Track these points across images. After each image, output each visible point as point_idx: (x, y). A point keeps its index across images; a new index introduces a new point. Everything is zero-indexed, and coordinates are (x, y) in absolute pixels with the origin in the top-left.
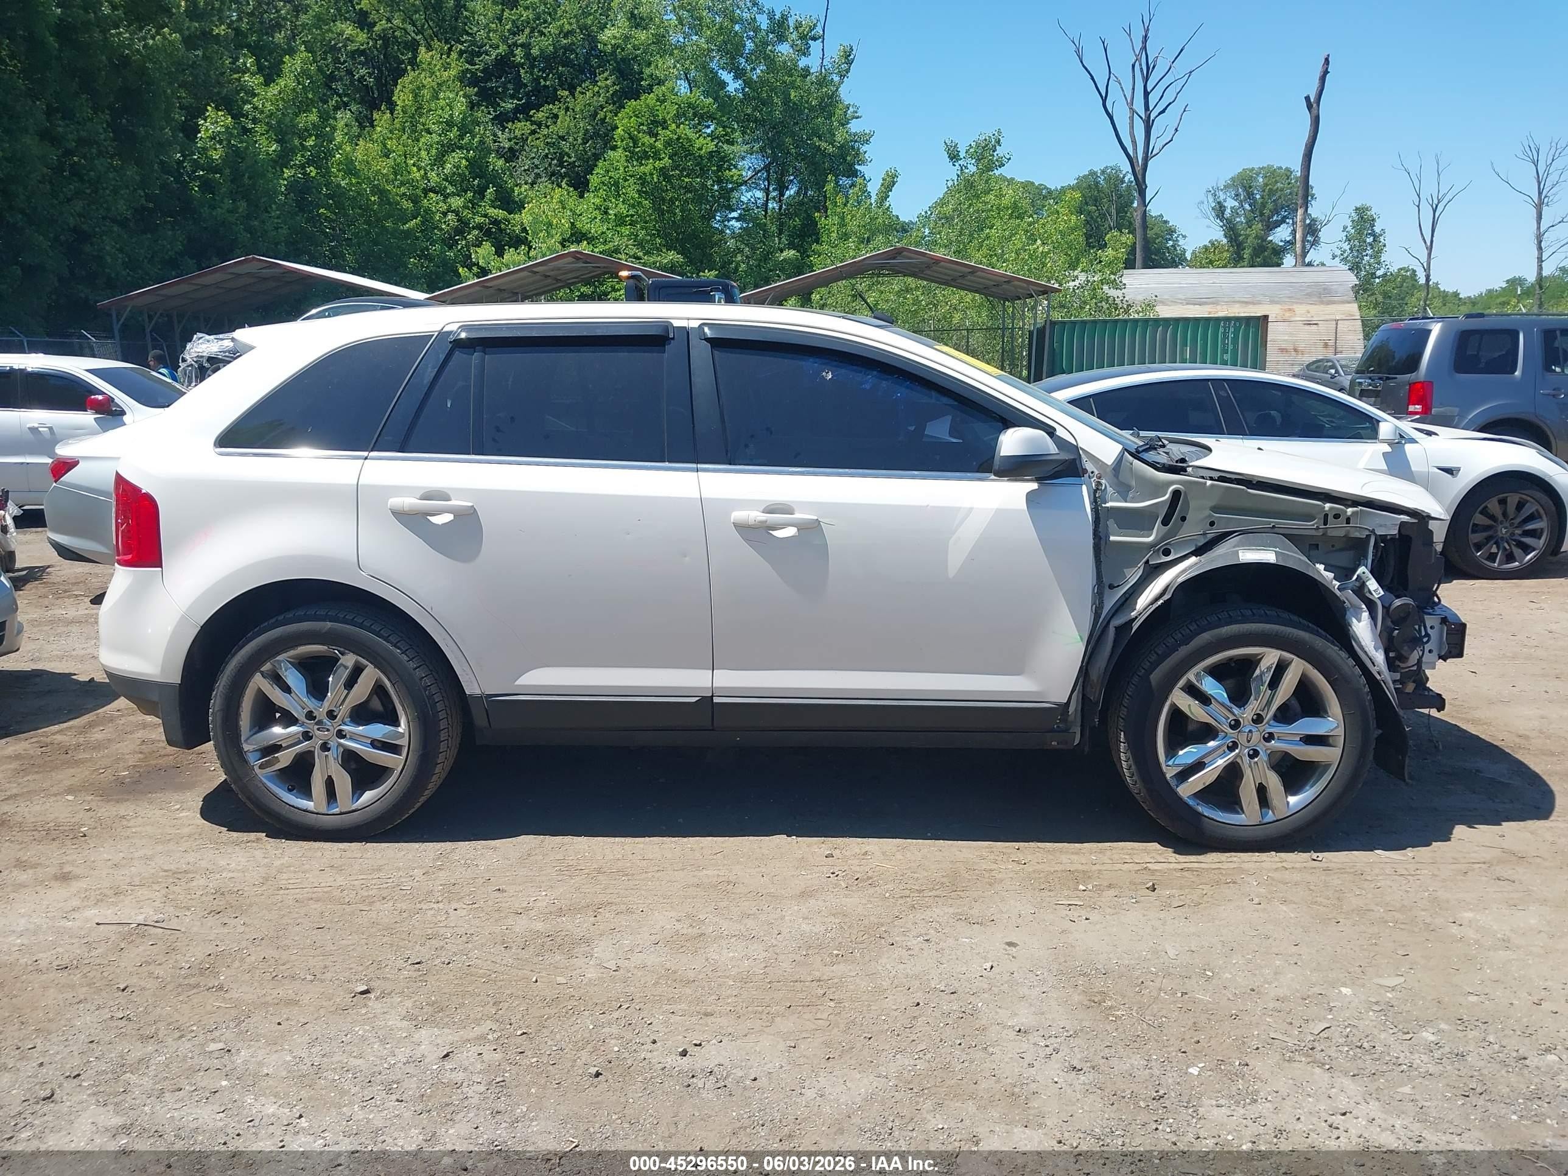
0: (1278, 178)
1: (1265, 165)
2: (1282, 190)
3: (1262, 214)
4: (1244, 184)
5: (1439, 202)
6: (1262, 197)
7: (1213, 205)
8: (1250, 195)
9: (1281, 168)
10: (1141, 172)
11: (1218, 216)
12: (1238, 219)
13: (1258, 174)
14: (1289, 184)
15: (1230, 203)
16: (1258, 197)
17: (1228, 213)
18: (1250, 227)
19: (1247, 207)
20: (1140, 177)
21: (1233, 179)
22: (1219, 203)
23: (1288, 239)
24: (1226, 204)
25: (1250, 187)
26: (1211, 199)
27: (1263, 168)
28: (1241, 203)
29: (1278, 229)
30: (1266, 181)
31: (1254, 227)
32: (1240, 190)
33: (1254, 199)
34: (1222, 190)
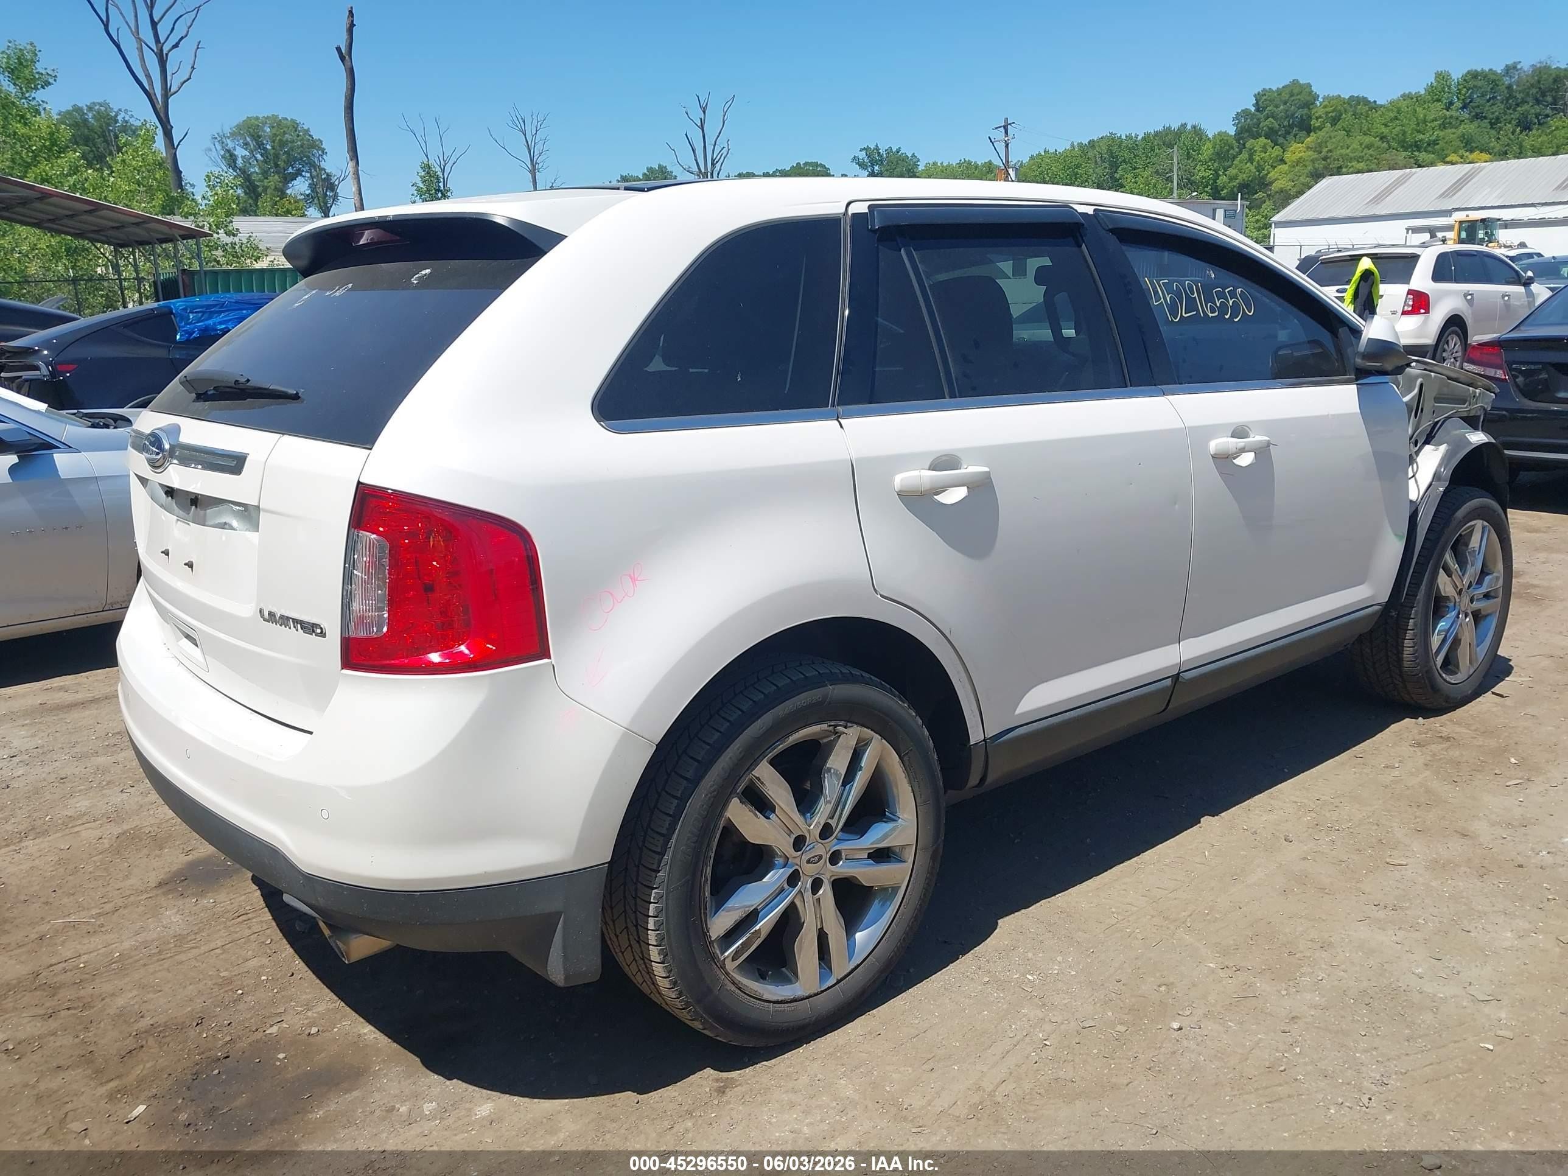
0: (286, 129)
1: (270, 115)
2: (292, 142)
3: (277, 166)
4: (251, 132)
5: (446, 164)
6: (273, 148)
7: (222, 153)
8: (260, 145)
9: (286, 119)
10: (162, 109)
11: (230, 166)
12: (252, 170)
13: (264, 123)
14: (298, 136)
15: (240, 152)
16: (269, 147)
17: (240, 162)
18: (267, 178)
19: (259, 156)
20: (162, 115)
21: (238, 127)
22: (228, 151)
23: (307, 192)
24: (236, 153)
25: (259, 137)
26: (219, 147)
27: (268, 118)
28: (251, 152)
29: (295, 182)
30: (274, 131)
31: (271, 178)
32: (248, 139)
33: (265, 149)
34: (229, 138)
